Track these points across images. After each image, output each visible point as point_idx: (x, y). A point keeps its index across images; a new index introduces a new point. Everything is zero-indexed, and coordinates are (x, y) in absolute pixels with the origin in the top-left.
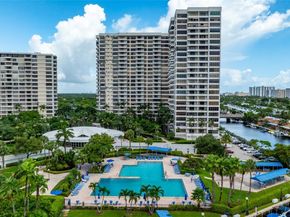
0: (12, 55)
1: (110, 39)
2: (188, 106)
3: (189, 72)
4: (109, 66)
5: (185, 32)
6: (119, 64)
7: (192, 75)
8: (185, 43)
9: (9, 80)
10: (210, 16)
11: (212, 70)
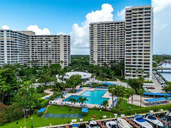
0: (48, 36)
1: (96, 25)
2: (132, 61)
3: (132, 43)
4: (95, 40)
5: (131, 21)
6: (101, 39)
7: (134, 45)
8: (131, 27)
9: (47, 48)
10: (144, 11)
11: (145, 41)
